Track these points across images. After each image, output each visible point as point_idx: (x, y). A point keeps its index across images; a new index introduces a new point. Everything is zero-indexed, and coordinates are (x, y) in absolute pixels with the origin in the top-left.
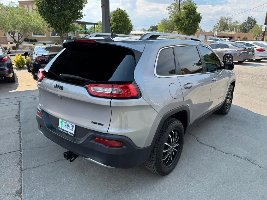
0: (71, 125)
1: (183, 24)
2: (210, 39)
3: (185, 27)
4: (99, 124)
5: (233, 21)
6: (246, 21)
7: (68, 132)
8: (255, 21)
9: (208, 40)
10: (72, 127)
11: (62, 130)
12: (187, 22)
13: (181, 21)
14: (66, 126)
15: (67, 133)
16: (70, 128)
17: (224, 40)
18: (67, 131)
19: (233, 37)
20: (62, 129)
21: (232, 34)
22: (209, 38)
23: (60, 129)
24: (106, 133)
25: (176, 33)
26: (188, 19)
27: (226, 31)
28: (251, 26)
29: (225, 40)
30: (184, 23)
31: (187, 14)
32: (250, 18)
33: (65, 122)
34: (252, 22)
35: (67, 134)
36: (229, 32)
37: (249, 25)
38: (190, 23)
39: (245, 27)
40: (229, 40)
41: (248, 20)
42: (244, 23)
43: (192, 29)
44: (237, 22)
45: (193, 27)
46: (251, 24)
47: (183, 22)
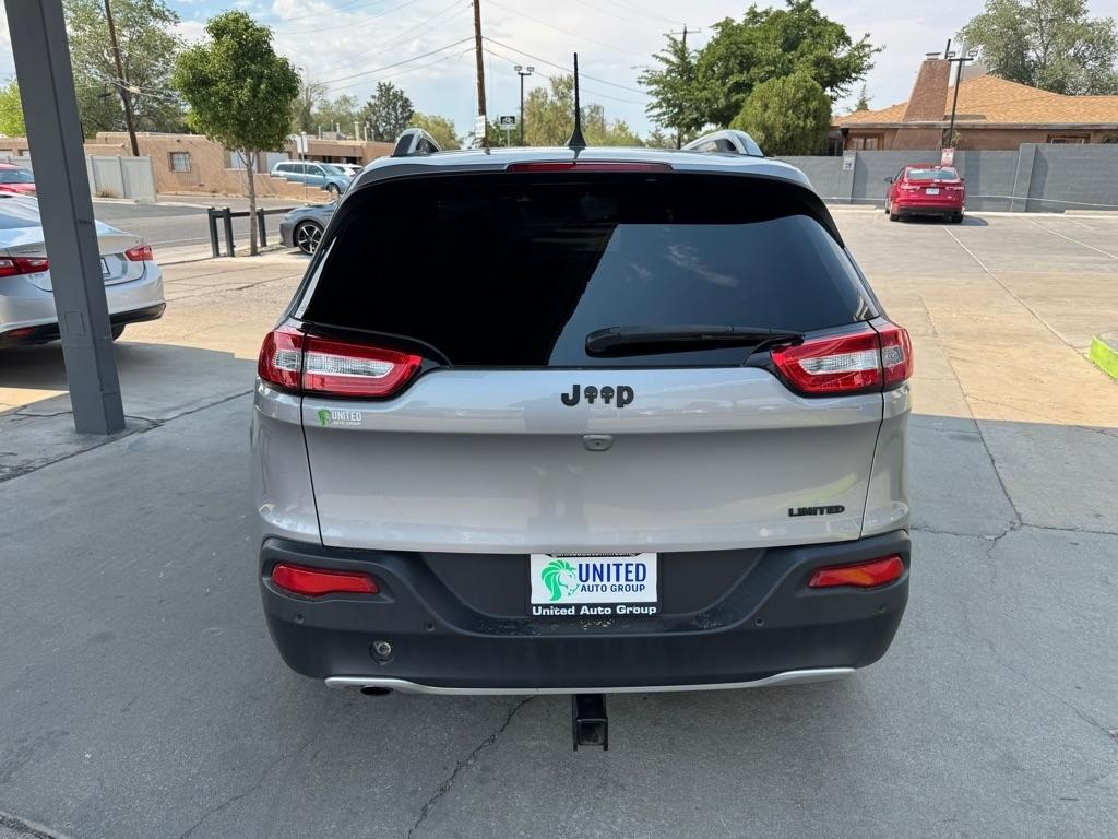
0: (622, 569)
1: (227, 101)
2: (281, 168)
3: (239, 113)
4: (825, 511)
5: (332, 97)
6: (374, 97)
7: (613, 606)
8: (407, 100)
9: (275, 172)
10: (632, 576)
11: (563, 612)
12: (245, 95)
13: (214, 88)
14: (590, 582)
15: (608, 611)
16: (622, 581)
17: (339, 172)
18: (604, 606)
19: (360, 158)
20: (567, 606)
21: (354, 148)
22: (278, 164)
23: (550, 612)
24: (857, 537)
25: (115, 141)
26: (249, 80)
27: (326, 134)
28: (396, 117)
29: (342, 170)
30: (230, 94)
31: (236, 57)
32: (388, 90)
33: (574, 563)
34: (395, 104)
35: (614, 615)
36: (339, 138)
37: (388, 113)
38: (260, 95)
39: (377, 121)
40: (353, 169)
41: (382, 95)
42: (369, 104)
43: (270, 121)
44: (346, 100)
45: (276, 116)
46: (394, 109)
47: (226, 94)
